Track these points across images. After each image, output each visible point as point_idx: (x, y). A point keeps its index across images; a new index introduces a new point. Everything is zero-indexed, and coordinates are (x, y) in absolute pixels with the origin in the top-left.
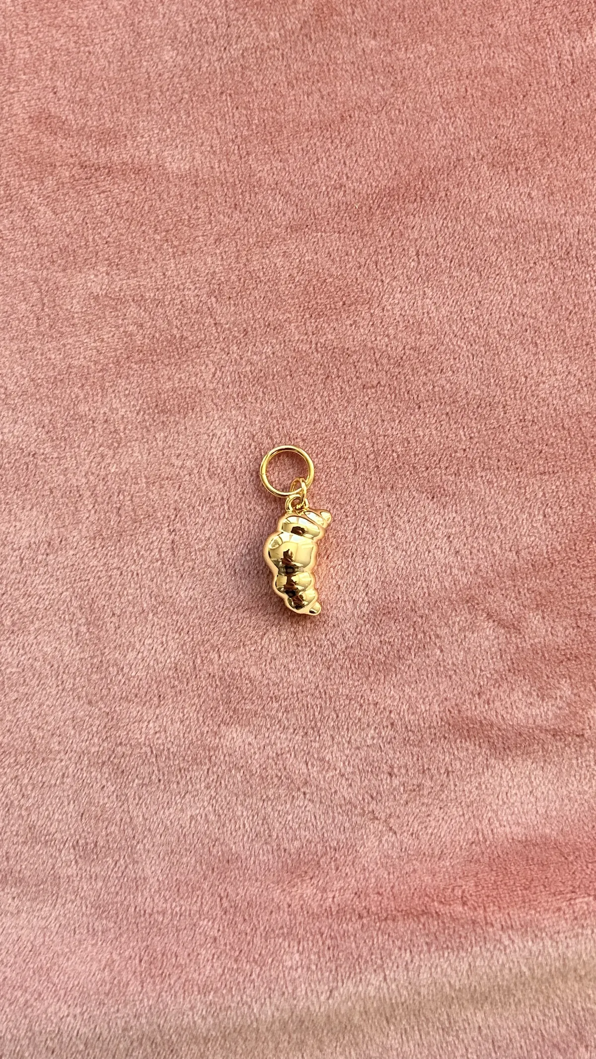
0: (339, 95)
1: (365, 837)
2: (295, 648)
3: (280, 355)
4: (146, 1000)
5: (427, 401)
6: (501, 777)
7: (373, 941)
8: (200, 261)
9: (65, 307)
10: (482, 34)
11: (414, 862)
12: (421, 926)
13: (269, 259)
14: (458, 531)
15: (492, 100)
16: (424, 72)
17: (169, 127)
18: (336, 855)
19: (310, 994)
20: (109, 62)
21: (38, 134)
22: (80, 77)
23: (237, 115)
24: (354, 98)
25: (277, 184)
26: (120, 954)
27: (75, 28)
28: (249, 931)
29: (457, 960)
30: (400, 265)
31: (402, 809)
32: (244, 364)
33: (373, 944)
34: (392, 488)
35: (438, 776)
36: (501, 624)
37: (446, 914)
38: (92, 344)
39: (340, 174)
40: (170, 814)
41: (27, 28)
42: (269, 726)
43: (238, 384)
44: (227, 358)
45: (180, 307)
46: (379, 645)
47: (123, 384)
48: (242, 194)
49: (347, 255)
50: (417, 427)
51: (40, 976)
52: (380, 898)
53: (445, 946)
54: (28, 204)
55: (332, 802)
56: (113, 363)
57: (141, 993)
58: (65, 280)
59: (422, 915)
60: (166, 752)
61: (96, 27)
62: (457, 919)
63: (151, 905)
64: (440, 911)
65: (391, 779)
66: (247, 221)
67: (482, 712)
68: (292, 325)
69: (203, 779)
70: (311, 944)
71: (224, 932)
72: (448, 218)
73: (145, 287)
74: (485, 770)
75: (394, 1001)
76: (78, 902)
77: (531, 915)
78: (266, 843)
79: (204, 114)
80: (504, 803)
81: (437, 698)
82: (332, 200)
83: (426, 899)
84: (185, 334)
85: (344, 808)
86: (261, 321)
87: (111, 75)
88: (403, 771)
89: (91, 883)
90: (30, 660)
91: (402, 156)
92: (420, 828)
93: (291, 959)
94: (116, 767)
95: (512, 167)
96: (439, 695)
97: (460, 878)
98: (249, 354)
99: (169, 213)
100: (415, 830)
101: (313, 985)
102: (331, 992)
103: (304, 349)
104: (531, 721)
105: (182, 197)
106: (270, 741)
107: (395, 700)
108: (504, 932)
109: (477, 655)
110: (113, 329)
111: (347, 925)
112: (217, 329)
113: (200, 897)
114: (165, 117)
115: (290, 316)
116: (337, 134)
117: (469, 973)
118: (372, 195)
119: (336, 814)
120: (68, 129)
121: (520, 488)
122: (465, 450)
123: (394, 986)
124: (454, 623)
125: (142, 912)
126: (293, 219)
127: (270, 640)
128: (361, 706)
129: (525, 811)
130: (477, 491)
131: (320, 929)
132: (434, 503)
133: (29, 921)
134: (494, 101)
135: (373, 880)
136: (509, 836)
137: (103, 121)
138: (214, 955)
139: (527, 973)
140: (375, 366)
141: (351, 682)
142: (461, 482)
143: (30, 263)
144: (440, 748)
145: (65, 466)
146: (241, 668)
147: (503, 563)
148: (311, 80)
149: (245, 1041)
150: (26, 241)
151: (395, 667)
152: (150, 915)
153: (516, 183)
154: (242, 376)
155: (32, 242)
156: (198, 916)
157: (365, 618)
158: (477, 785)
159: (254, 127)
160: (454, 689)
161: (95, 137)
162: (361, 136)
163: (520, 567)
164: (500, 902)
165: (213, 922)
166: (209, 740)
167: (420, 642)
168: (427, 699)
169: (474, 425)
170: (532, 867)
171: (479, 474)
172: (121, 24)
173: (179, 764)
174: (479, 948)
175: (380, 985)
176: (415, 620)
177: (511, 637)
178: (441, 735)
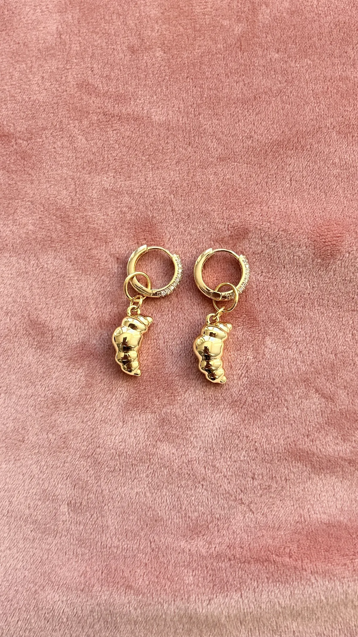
0: (254, 84)
1: (236, 514)
2: (203, 400)
3: (207, 231)
4: (103, 596)
5: (289, 264)
6: (317, 485)
7: (236, 573)
8: (166, 173)
9: (88, 195)
10: (340, 57)
11: (263, 531)
12: (264, 568)
13: (206, 176)
14: (302, 340)
15: (342, 95)
16: (304, 75)
17: (156, 95)
18: (219, 523)
19: (197, 601)
20: (125, 55)
21: (81, 94)
22: (107, 63)
23: (195, 91)
24: (263, 87)
25: (214, 133)
26: (91, 568)
27: (107, 34)
28: (165, 562)
29: (284, 589)
30: (280, 185)
31: (258, 499)
32: (187, 234)
33: (236, 575)
34: (266, 312)
35: (280, 482)
36: (323, 396)
37: (279, 562)
38: (102, 217)
39: (251, 130)
40: (125, 490)
41: (79, 32)
42: (185, 444)
43: (182, 246)
44: (177, 231)
45: (153, 199)
46: (251, 402)
47: (118, 241)
48: (194, 137)
49: (250, 177)
50: (282, 278)
51: (44, 577)
52: (242, 550)
53: (277, 580)
54: (72, 134)
55: (218, 491)
56: (113, 229)
57: (100, 591)
58: (89, 179)
59: (265, 561)
60: (125, 454)
61: (119, 35)
62: (286, 565)
63: (111, 542)
64: (276, 560)
65: (253, 481)
66: (195, 152)
67: (308, 446)
68: (215, 213)
69: (145, 471)
70: (200, 572)
71: (151, 561)
72: (310, 161)
73: (134, 186)
74: (308, 480)
75: (245, 611)
76: (69, 536)
77: (329, 566)
78: (179, 512)
79: (176, 89)
80: (318, 500)
81: (283, 436)
82: (245, 144)
83: (269, 552)
84: (154, 215)
85: (224, 496)
86: (198, 210)
87: (125, 63)
88: (261, 477)
89: (76, 526)
90: (52, 394)
91: (287, 123)
92: (268, 511)
93: (188, 579)
94: (95, 460)
95: (350, 135)
96: (284, 434)
97: (289, 542)
98: (190, 229)
99: (152, 144)
100: (265, 512)
101: (199, 595)
102: (210, 601)
103: (221, 228)
104: (337, 453)
105: (159, 136)
106: (185, 453)
107: (258, 435)
108: (313, 575)
109: (308, 413)
110: (114, 209)
111: (222, 564)
112: (173, 213)
113: (139, 540)
114: (154, 89)
115: (214, 208)
116: (251, 107)
117: (291, 598)
118: (268, 144)
119: (220, 499)
120: (98, 92)
121: (340, 318)
122: (309, 294)
123: (246, 601)
124: (296, 393)
125: (105, 546)
126: (222, 153)
127: (189, 394)
128: (239, 437)
129: (329, 506)
130: (314, 318)
131: (206, 564)
132: (289, 323)
133: (40, 545)
134: (344, 96)
135: (239, 539)
136: (319, 520)
137: (118, 89)
138: (144, 573)
139: (324, 601)
140: (260, 241)
141: (234, 423)
142: (306, 312)
143: (70, 167)
144: (283, 465)
145: (81, 285)
146: (171, 410)
147: (327, 360)
148: (239, 74)
149: (157, 626)
150: (69, 155)
151: (260, 416)
152: (110, 548)
153: (351, 144)
154: (185, 242)
155: (72, 156)
156: (137, 551)
157: (244, 387)
158: (303, 488)
159: (204, 99)
160: (293, 432)
161: (113, 98)
162: (265, 109)
163: (337, 363)
164: (311, 558)
165: (146, 555)
166: (150, 449)
167: (275, 403)
168: (277, 437)
169: (316, 280)
170: (331, 539)
171: (316, 308)
172: (133, 34)
173: (132, 461)
174: (297, 583)
175: (238, 600)
176: (273, 389)
177: (328, 404)
178: (284, 458)
